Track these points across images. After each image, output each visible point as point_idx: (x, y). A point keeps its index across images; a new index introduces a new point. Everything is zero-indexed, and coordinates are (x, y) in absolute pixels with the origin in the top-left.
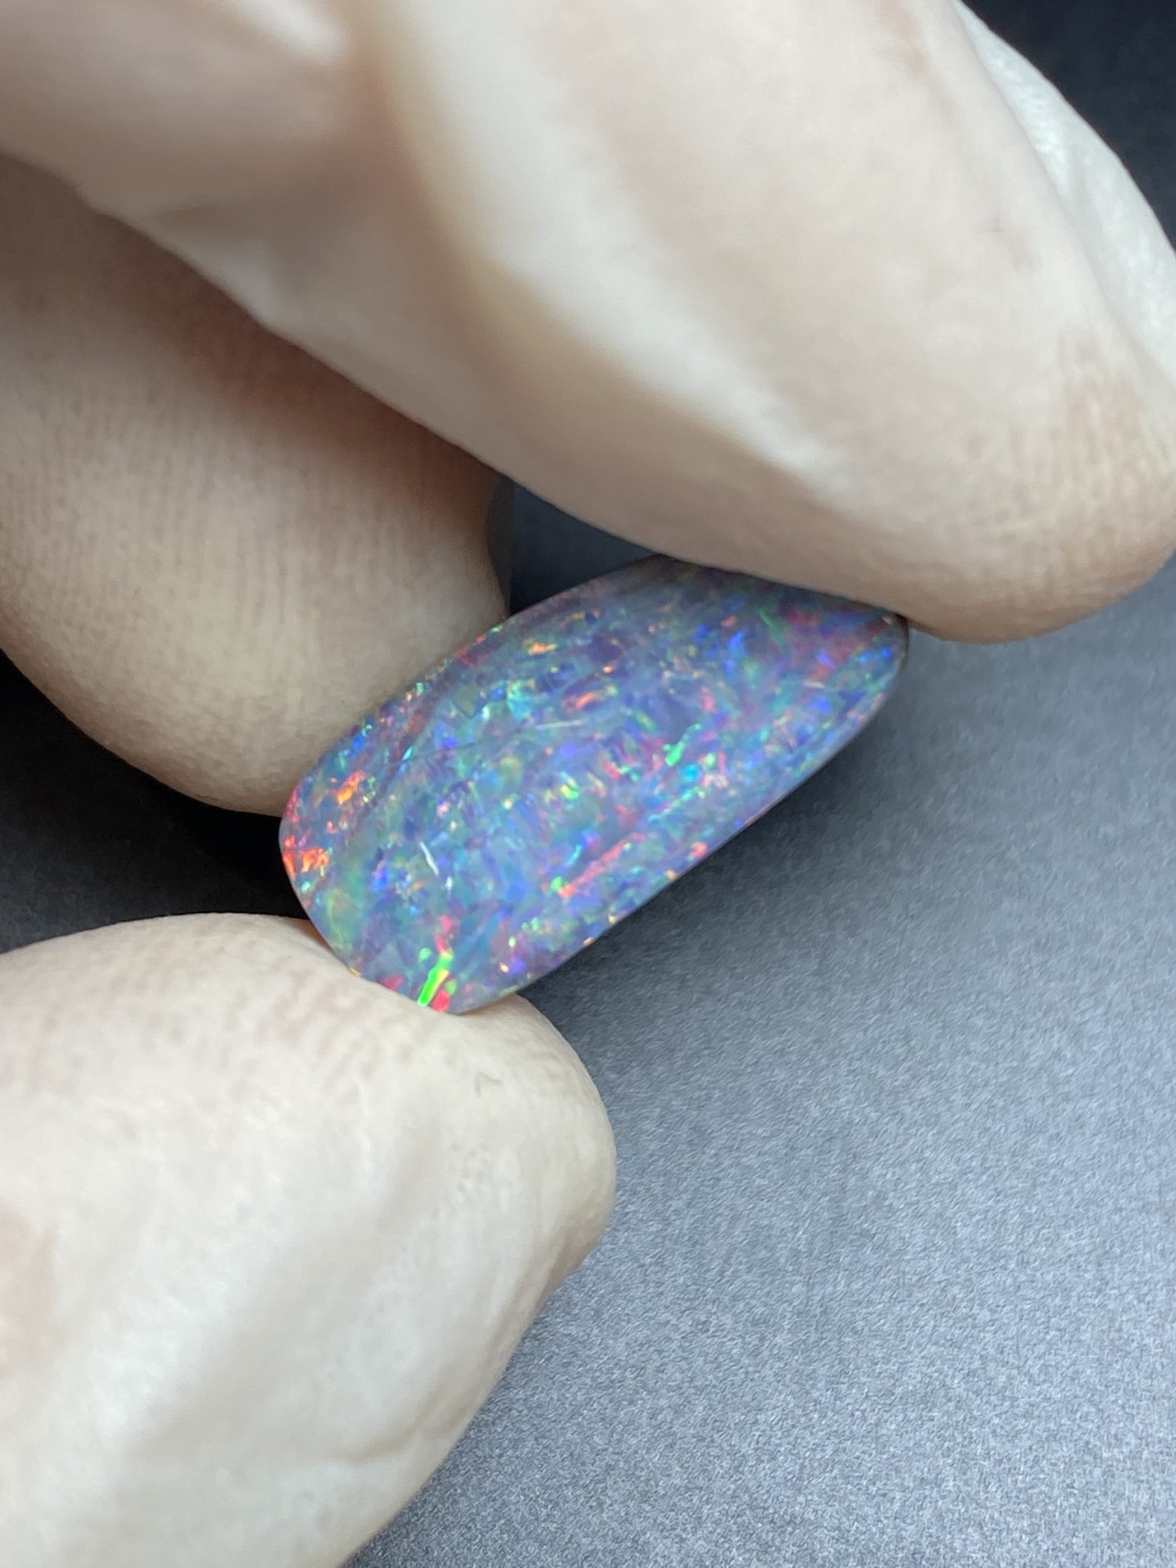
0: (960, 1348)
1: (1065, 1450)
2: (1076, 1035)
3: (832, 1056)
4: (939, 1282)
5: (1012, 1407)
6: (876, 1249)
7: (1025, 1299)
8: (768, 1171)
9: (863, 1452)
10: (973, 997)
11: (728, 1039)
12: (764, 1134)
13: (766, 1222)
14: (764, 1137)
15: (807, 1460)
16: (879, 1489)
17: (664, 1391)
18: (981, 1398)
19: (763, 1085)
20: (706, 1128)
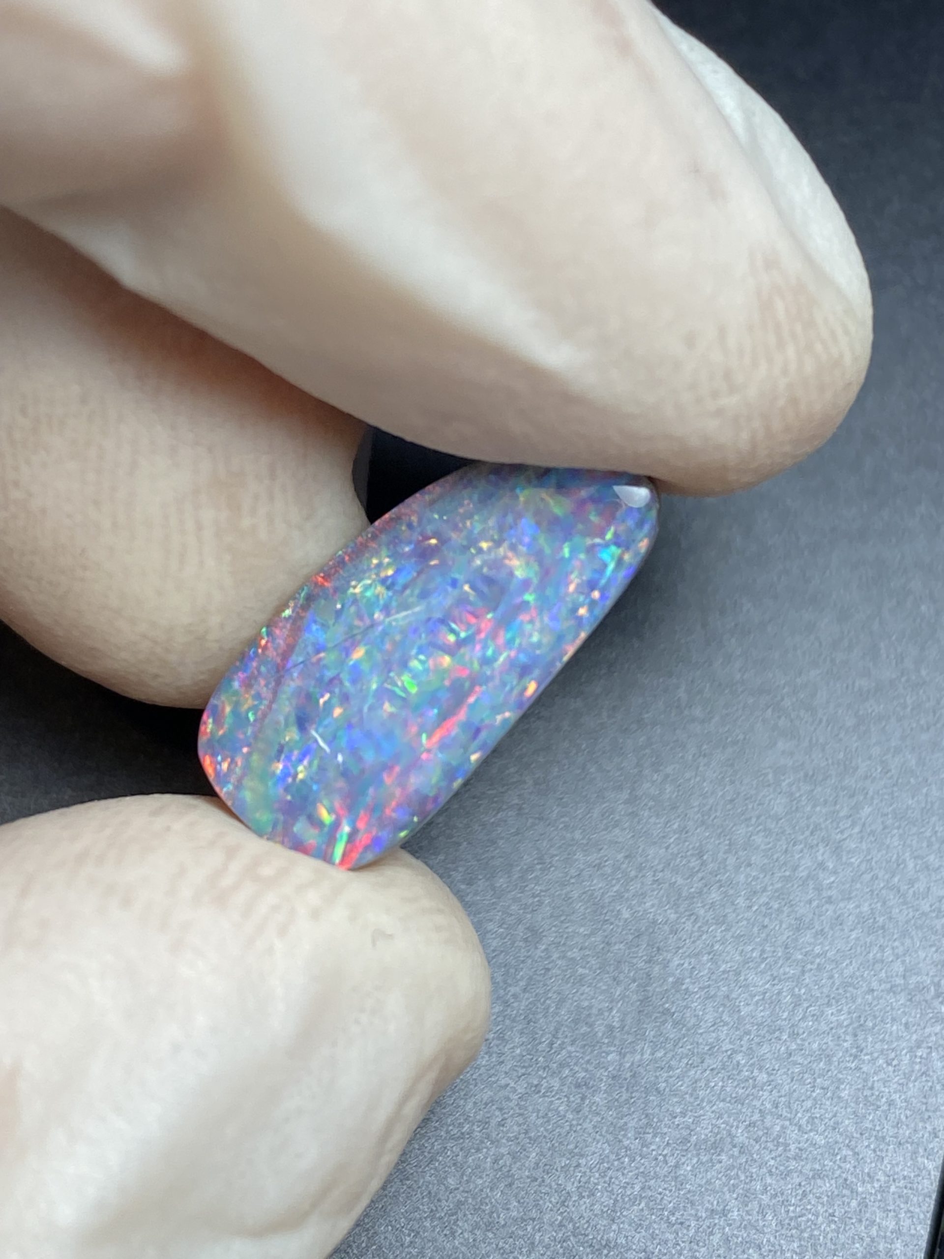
0: (743, 1104)
1: (827, 1186)
2: (837, 850)
3: (640, 868)
4: (726, 1051)
5: (785, 1150)
6: (676, 1024)
7: (795, 1063)
8: (588, 962)
9: (665, 1189)
10: (754, 820)
11: (556, 855)
12: (585, 933)
13: (586, 1004)
14: (585, 935)
15: (620, 1196)
16: (677, 1219)
17: (504, 1141)
18: (760, 1145)
19: (584, 893)
20: (538, 928)
